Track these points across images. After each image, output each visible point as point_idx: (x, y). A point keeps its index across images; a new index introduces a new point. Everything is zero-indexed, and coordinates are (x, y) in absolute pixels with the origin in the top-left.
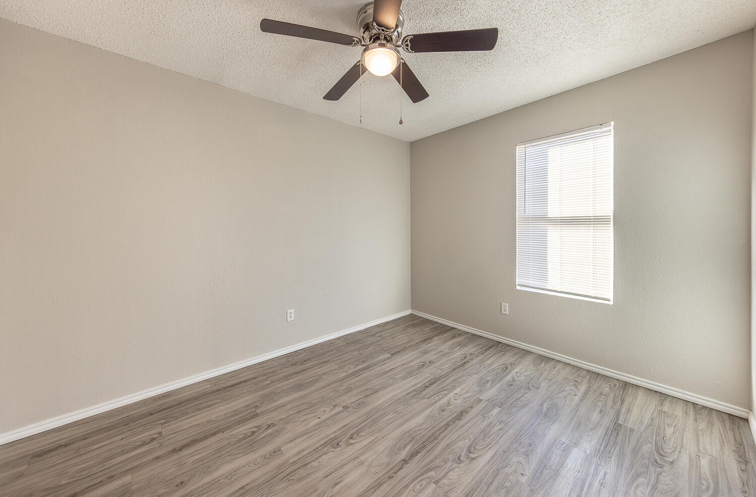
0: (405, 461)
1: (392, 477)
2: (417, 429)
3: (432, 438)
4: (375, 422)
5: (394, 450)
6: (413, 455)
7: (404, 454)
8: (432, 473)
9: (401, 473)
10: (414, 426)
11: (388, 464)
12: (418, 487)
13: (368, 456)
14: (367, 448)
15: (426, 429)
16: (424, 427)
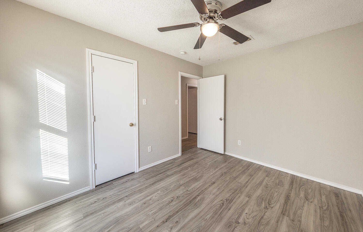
0: (198, 196)
1: (202, 191)
2: (193, 209)
3: (186, 205)
4: (216, 213)
5: (203, 199)
6: (195, 198)
7: (199, 198)
8: (188, 193)
9: (199, 192)
10: (195, 211)
11: (204, 194)
12: (194, 189)
13: (212, 197)
14: (214, 199)
15: (189, 209)
16: (189, 211)
